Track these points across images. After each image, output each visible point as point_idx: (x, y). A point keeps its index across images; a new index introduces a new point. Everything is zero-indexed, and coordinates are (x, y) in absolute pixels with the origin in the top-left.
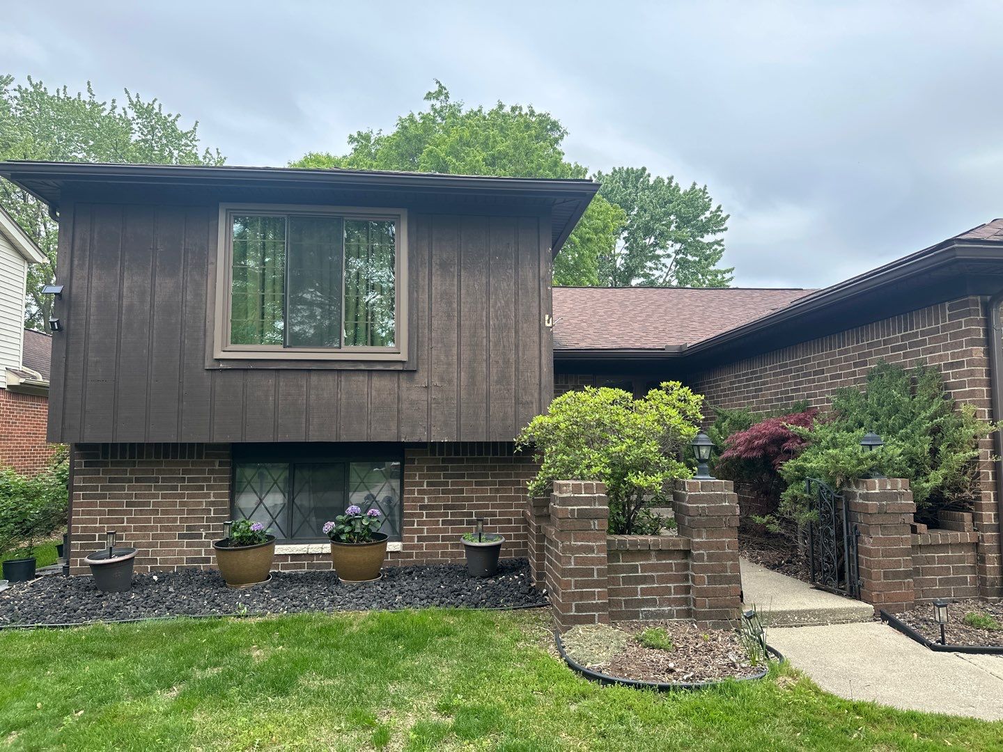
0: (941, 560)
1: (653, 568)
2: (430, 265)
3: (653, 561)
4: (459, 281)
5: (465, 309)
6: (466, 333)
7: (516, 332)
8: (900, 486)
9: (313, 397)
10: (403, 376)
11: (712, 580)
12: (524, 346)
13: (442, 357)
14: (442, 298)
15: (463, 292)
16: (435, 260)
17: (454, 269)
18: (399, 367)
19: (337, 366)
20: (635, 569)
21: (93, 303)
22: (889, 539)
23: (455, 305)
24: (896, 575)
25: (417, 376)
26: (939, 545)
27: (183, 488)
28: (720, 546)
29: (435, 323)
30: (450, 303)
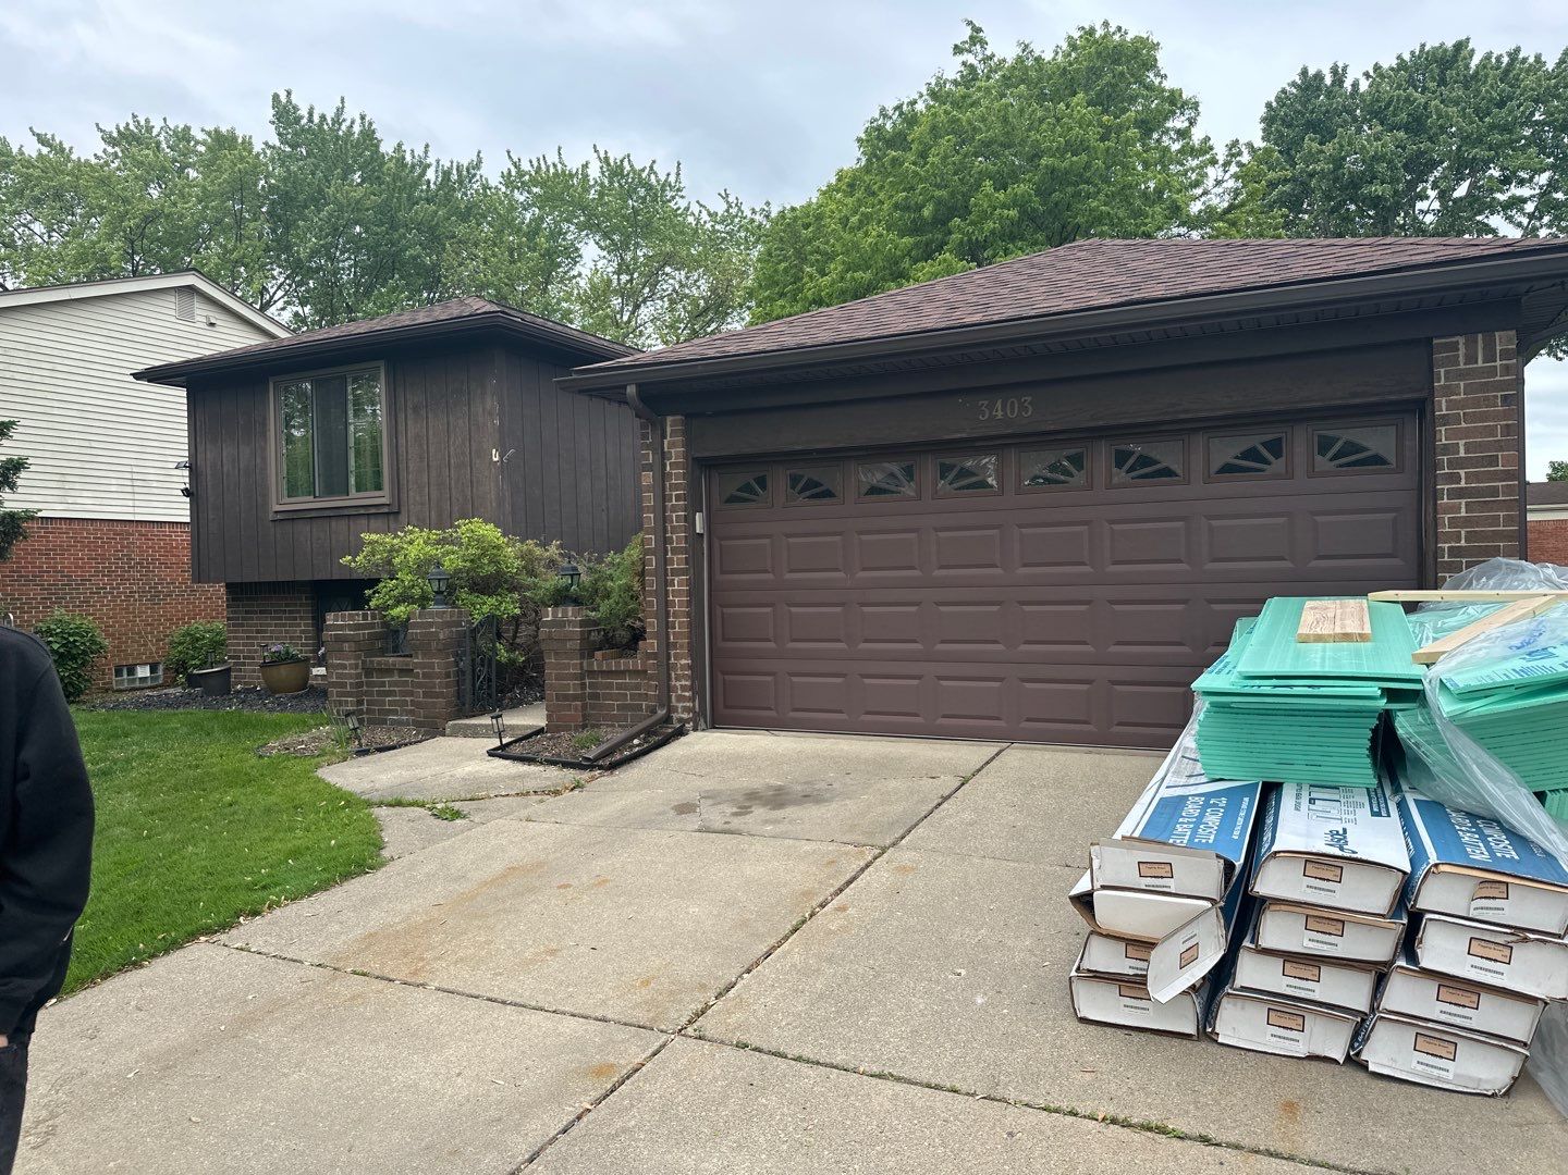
0: (620, 686)
1: (395, 684)
2: (406, 410)
3: (396, 678)
4: (427, 423)
5: (432, 450)
6: (433, 473)
7: (471, 469)
8: (570, 614)
9: (333, 542)
10: (391, 517)
11: (426, 695)
12: (477, 482)
13: (418, 498)
14: (416, 441)
15: (431, 432)
16: (410, 404)
17: (423, 412)
18: (386, 510)
19: (346, 512)
20: (383, 684)
21: (209, 472)
22: (559, 664)
23: (425, 447)
24: (566, 698)
25: (400, 516)
26: (612, 672)
27: (286, 619)
28: (431, 666)
29: (411, 466)
30: (421, 445)
